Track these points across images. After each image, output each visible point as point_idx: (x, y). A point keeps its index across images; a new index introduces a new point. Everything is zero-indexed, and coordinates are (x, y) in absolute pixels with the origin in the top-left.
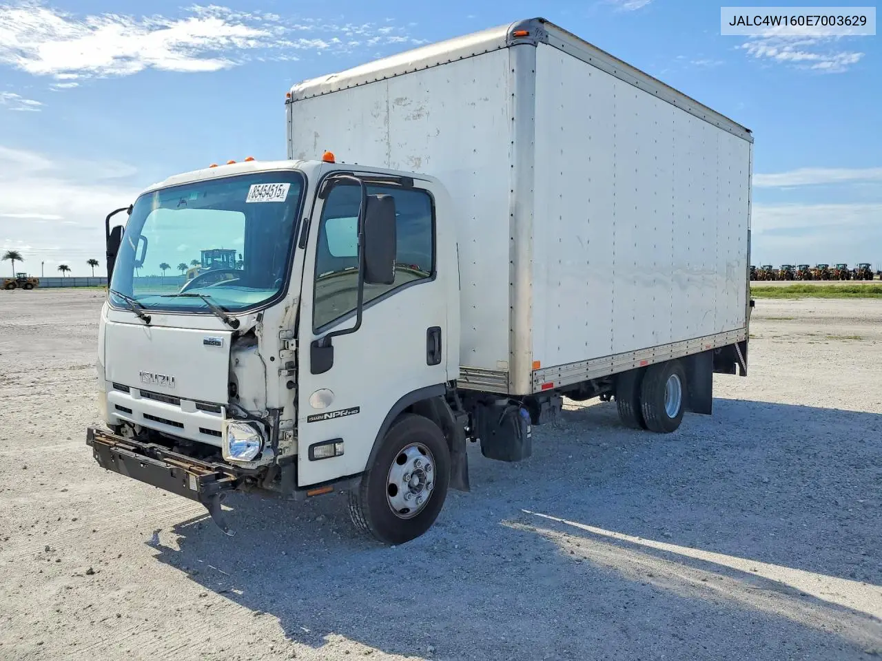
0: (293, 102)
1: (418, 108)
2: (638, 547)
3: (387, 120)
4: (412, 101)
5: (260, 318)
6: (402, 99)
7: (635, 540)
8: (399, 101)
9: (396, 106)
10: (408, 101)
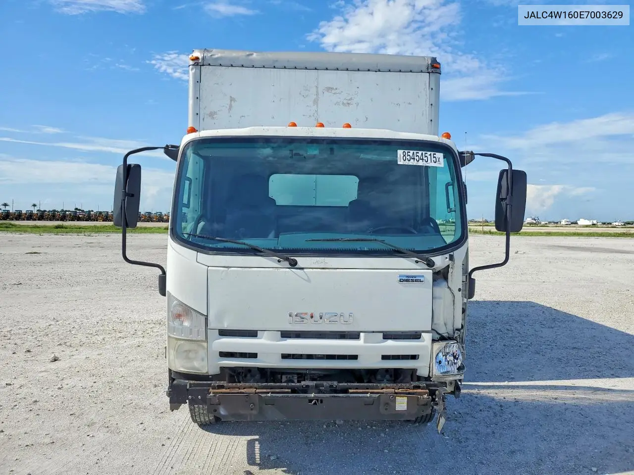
0: (203, 65)
1: (348, 98)
2: (518, 387)
3: (316, 102)
4: (342, 92)
5: (452, 258)
6: (332, 89)
7: (506, 383)
8: (329, 89)
9: (326, 93)
10: (337, 91)
